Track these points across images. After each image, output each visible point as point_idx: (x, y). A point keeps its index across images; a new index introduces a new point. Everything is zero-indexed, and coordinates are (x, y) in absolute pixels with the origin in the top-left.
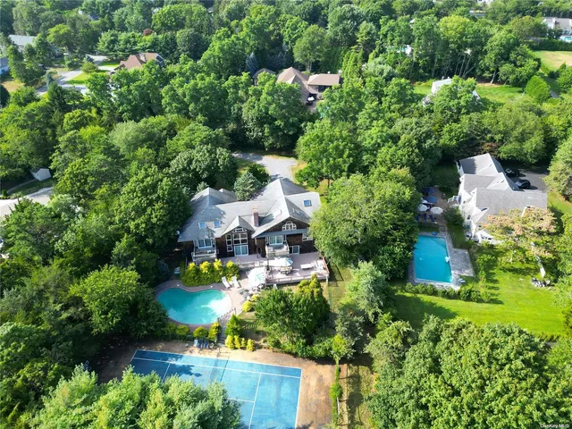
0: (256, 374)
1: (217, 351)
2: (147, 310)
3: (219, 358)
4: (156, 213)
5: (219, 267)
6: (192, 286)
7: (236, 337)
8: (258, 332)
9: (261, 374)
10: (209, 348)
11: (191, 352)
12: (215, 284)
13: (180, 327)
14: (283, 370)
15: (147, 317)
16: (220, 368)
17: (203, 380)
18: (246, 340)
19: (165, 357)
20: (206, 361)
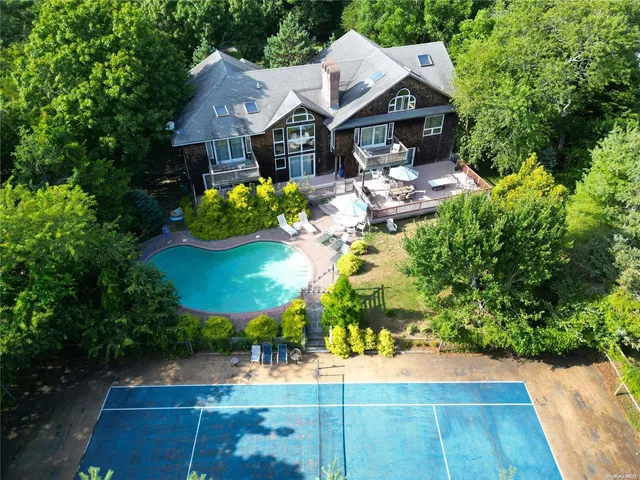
0: (425, 410)
1: (312, 365)
2: (123, 287)
3: (323, 381)
4: (116, 74)
5: (270, 194)
6: (217, 238)
7: (353, 329)
8: (392, 313)
9: (435, 407)
10: (291, 361)
11: (248, 375)
12: (264, 232)
13: (211, 321)
14: (483, 392)
15: (128, 304)
16: (333, 405)
17: (298, 443)
18: (376, 332)
19: (189, 396)
20: (291, 392)
